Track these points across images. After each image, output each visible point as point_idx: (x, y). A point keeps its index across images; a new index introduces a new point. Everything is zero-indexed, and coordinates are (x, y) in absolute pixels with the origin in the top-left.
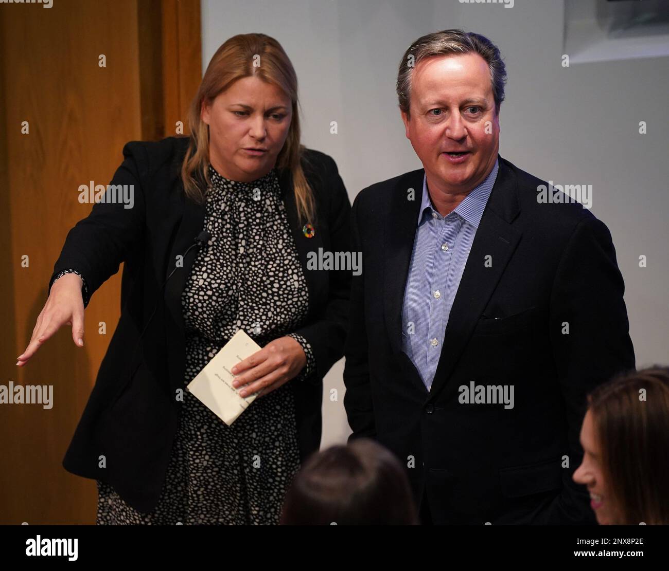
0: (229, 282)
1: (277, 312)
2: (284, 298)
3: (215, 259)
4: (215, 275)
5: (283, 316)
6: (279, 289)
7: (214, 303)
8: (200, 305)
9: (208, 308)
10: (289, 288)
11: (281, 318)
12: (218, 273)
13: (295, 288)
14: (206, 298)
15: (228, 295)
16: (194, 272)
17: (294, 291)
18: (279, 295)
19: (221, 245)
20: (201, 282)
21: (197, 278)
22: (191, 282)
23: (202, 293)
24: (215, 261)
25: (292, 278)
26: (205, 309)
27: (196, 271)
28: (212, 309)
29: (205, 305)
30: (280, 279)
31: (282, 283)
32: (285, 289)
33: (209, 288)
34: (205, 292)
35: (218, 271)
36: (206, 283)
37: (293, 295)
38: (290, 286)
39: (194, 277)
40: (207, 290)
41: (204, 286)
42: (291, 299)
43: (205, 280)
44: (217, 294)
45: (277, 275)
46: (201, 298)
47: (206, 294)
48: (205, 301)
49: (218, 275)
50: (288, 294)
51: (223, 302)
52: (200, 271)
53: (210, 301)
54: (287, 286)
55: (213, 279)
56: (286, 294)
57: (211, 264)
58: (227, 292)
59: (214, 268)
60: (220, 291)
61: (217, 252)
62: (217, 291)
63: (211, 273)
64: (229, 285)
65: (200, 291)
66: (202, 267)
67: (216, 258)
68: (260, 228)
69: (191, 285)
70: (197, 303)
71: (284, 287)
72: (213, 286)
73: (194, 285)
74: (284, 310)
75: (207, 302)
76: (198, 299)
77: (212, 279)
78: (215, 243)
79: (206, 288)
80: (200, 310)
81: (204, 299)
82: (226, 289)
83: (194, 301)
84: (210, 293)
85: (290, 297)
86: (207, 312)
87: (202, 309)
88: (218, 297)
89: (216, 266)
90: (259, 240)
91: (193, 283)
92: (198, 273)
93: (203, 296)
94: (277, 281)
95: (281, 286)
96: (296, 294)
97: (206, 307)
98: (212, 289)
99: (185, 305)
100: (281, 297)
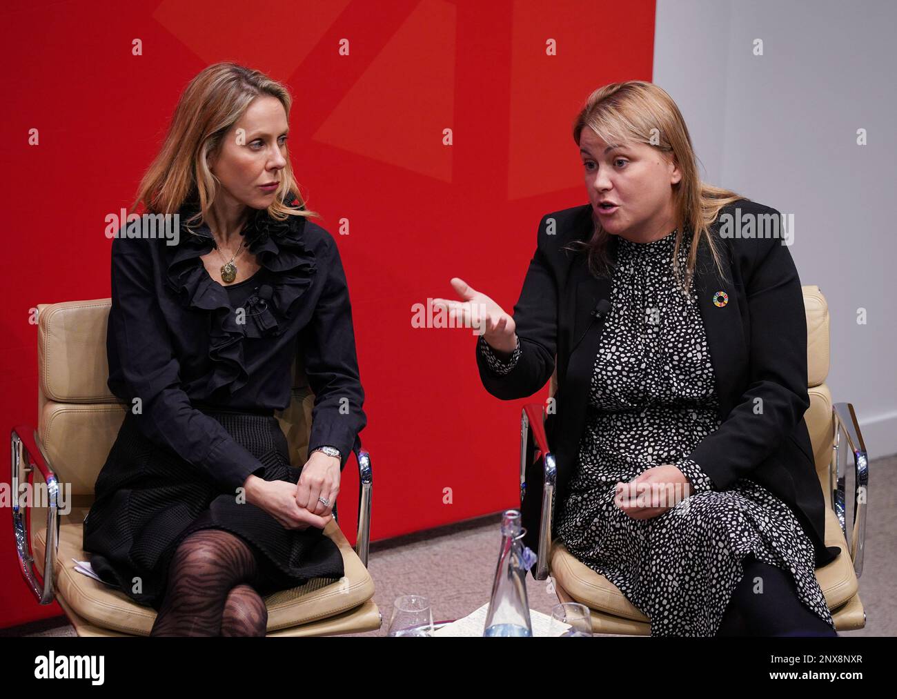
0: (639, 355)
1: (681, 387)
2: (686, 371)
3: (625, 330)
4: (625, 348)
5: (688, 391)
6: (679, 361)
7: (625, 379)
8: (609, 382)
9: (619, 385)
10: (690, 361)
11: (686, 393)
12: (629, 345)
13: (698, 360)
14: (615, 373)
15: (640, 369)
16: (601, 345)
17: (697, 363)
18: (680, 369)
19: (632, 314)
20: (609, 356)
21: (605, 352)
22: (598, 356)
23: (610, 368)
24: (625, 332)
25: (695, 349)
26: (615, 386)
27: (604, 344)
28: (624, 385)
29: (615, 381)
30: (680, 350)
31: (682, 355)
32: (686, 362)
33: (617, 362)
34: (613, 367)
35: (629, 343)
36: (615, 357)
37: (695, 367)
38: (691, 358)
39: (602, 351)
40: (616, 364)
41: (612, 361)
42: (694, 372)
43: (613, 354)
44: (627, 369)
45: (676, 346)
46: (609, 374)
47: (614, 370)
48: (614, 377)
49: (628, 348)
50: (690, 367)
51: (637, 377)
52: (609, 344)
53: (620, 376)
54: (688, 359)
55: (623, 352)
56: (687, 367)
57: (621, 336)
58: (639, 366)
59: (624, 340)
60: (630, 365)
61: (629, 322)
62: (627, 366)
63: (620, 346)
64: (640, 357)
65: (609, 366)
66: (611, 340)
67: (627, 328)
68: (664, 294)
69: (599, 359)
70: (606, 380)
71: (684, 359)
72: (622, 360)
73: (602, 359)
74: (689, 384)
75: (617, 378)
76: (606, 375)
77: (621, 353)
78: (626, 313)
79: (615, 362)
80: (610, 388)
81: (612, 375)
82: (637, 362)
83: (602, 378)
84: (619, 368)
85: (692, 370)
86: (619, 390)
87: (613, 387)
88: (628, 372)
89: (627, 338)
90: (663, 307)
91: (601, 357)
92: (606, 346)
93: (611, 372)
94: (676, 353)
95: (681, 358)
96: (699, 366)
97: (616, 384)
98: (621, 364)
99: (594, 383)
100: (683, 370)
